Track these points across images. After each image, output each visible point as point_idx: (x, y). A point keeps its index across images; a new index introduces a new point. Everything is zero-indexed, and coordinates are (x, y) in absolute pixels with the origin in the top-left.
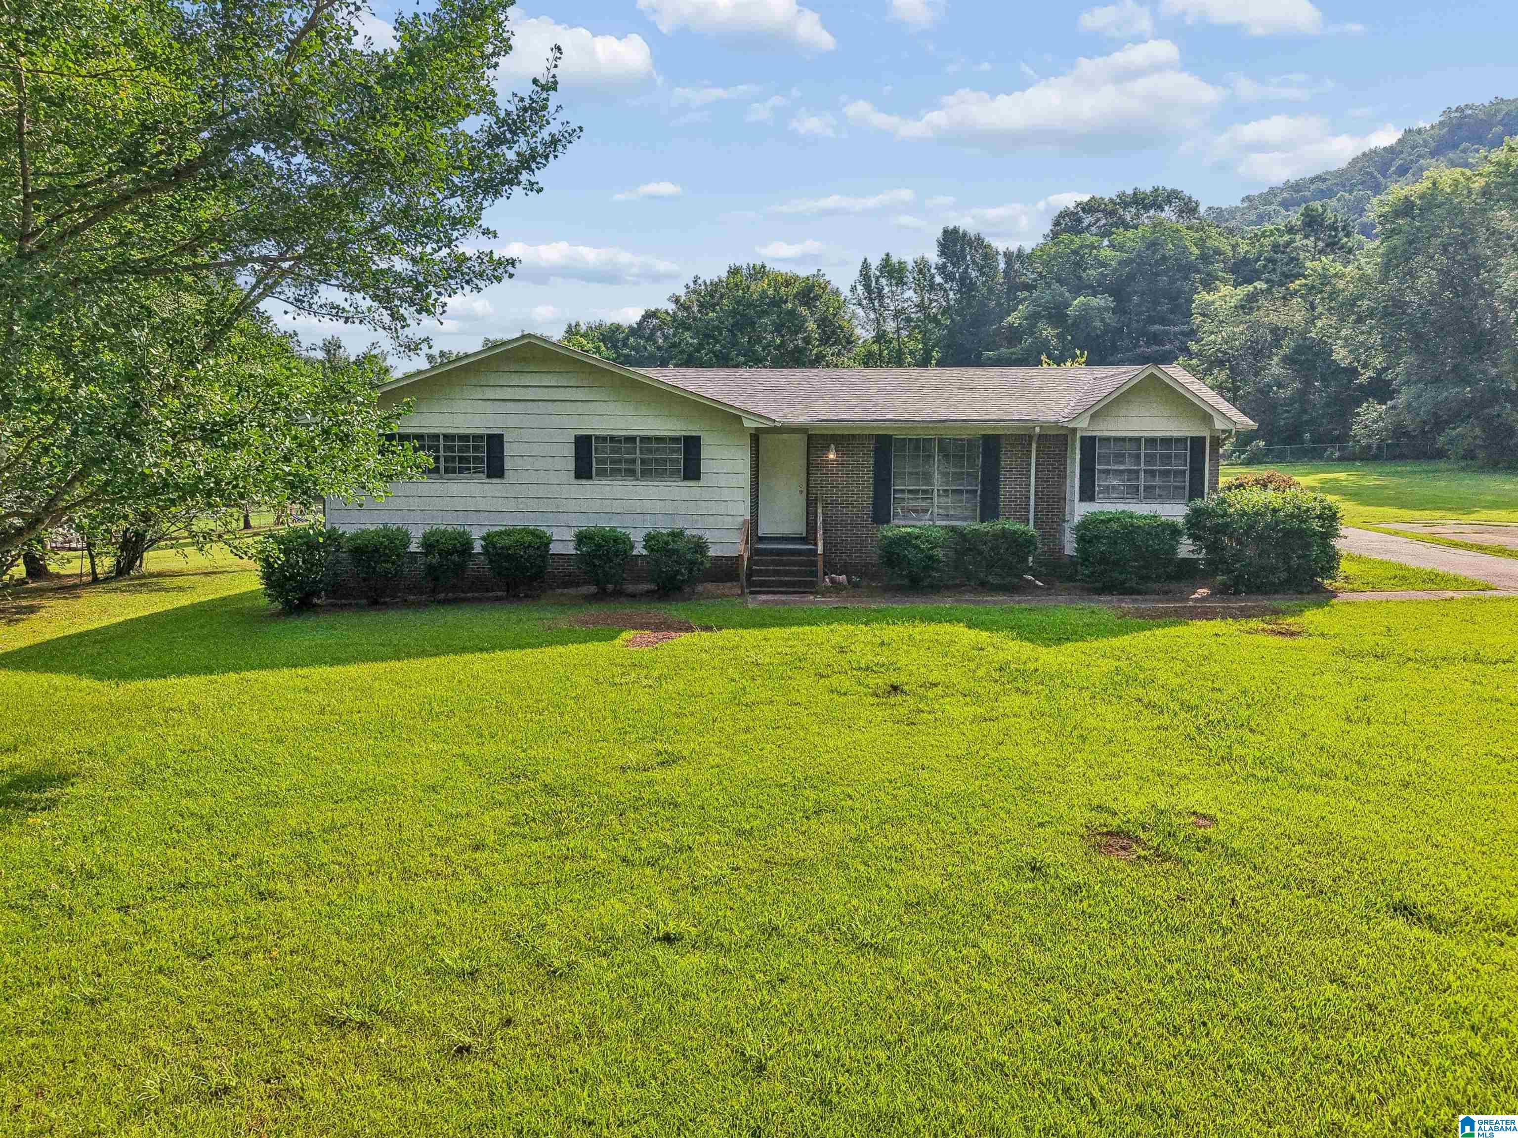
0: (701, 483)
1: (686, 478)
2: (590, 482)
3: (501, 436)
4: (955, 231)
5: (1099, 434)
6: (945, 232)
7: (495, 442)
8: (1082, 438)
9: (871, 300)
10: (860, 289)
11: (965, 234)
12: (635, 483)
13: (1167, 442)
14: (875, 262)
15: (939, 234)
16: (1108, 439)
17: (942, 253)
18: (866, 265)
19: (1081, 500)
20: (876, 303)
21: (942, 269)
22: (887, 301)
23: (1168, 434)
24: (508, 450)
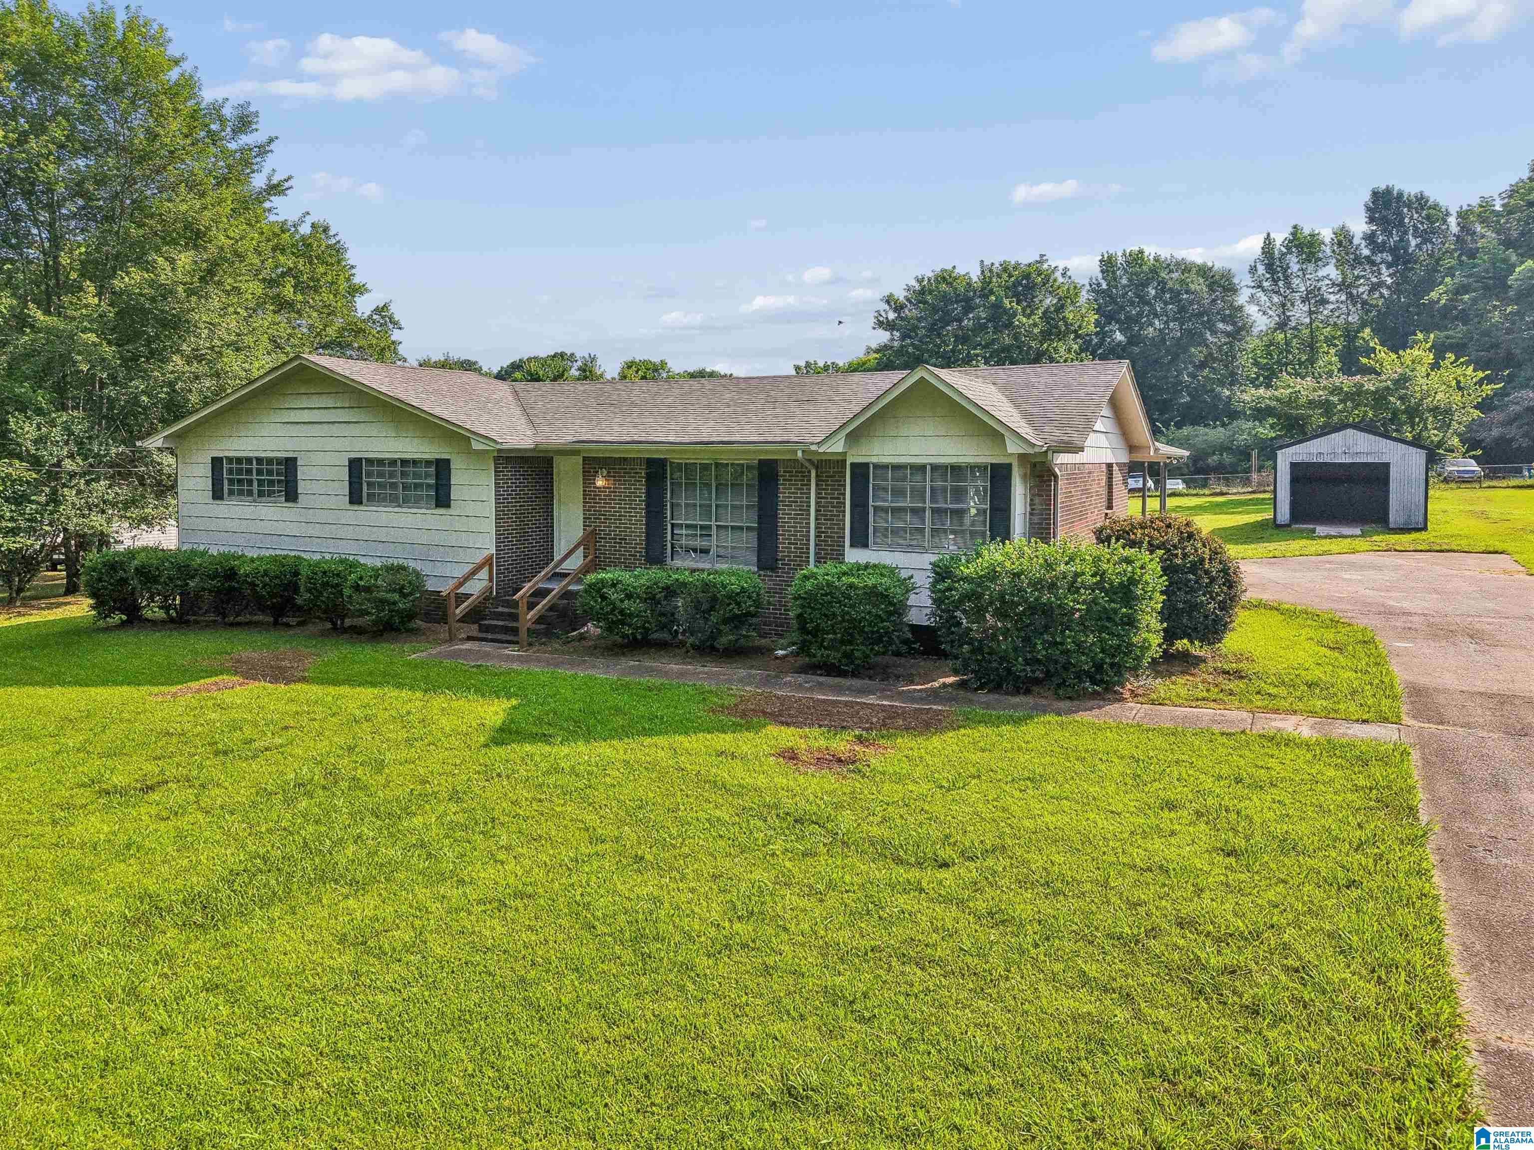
0: (451, 511)
1: (438, 505)
2: (362, 508)
3: (295, 459)
4: (1388, 191)
5: (874, 460)
6: (1375, 194)
7: (290, 464)
8: (852, 464)
9: (1275, 281)
10: (1261, 269)
11: (1400, 195)
12: (396, 510)
13: (956, 470)
14: (1280, 237)
15: (1367, 197)
16: (885, 467)
17: (1371, 220)
18: (1268, 242)
19: (852, 546)
20: (1281, 284)
21: (1370, 238)
22: (1296, 281)
23: (961, 460)
24: (302, 473)
